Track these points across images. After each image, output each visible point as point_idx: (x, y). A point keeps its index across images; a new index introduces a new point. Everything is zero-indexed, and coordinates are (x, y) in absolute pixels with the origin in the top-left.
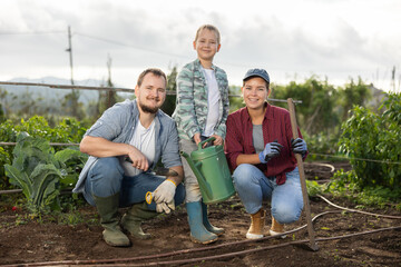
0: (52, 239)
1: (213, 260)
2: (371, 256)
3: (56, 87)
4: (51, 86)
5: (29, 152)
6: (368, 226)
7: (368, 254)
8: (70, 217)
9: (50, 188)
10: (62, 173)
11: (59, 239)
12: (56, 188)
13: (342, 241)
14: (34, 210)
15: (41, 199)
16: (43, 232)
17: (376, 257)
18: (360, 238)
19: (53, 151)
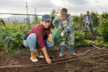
0: (9, 58)
1: (56, 64)
2: (105, 62)
3: (13, 14)
4: (12, 14)
5: (5, 33)
6: (105, 53)
7: (104, 62)
8: (17, 52)
9: (11, 44)
10: (13, 39)
11: (12, 58)
12: (13, 44)
13: (96, 58)
14: (7, 50)
15: (9, 47)
16: (8, 56)
17: (106, 62)
18: (102, 57)
19: (12, 33)
